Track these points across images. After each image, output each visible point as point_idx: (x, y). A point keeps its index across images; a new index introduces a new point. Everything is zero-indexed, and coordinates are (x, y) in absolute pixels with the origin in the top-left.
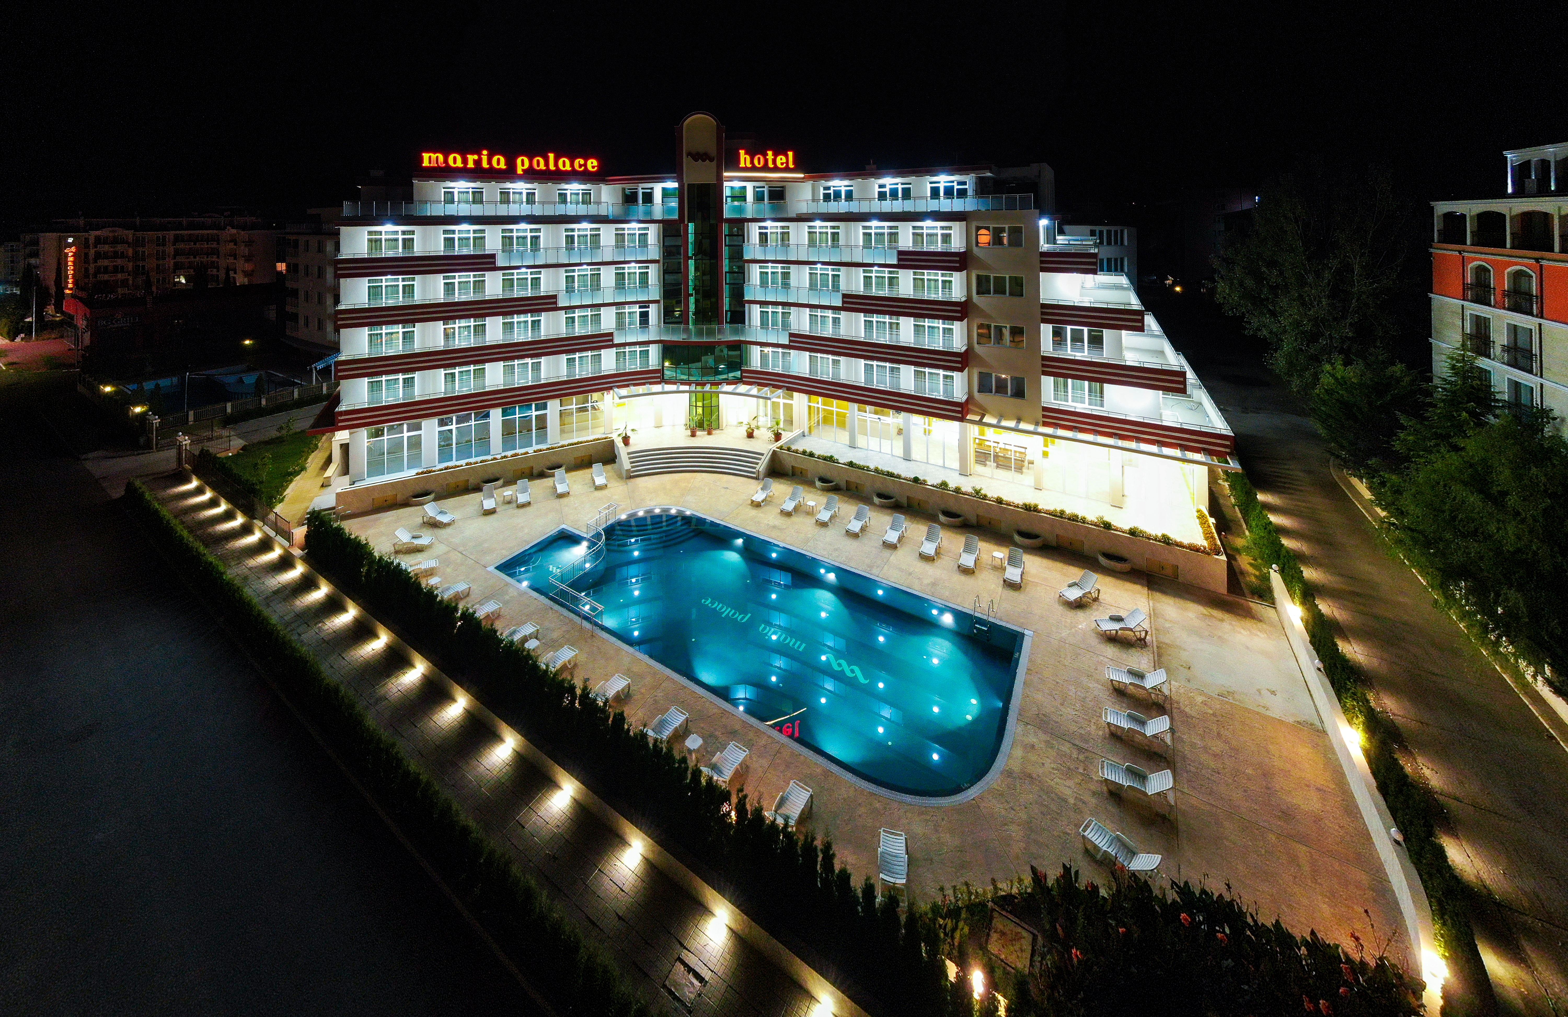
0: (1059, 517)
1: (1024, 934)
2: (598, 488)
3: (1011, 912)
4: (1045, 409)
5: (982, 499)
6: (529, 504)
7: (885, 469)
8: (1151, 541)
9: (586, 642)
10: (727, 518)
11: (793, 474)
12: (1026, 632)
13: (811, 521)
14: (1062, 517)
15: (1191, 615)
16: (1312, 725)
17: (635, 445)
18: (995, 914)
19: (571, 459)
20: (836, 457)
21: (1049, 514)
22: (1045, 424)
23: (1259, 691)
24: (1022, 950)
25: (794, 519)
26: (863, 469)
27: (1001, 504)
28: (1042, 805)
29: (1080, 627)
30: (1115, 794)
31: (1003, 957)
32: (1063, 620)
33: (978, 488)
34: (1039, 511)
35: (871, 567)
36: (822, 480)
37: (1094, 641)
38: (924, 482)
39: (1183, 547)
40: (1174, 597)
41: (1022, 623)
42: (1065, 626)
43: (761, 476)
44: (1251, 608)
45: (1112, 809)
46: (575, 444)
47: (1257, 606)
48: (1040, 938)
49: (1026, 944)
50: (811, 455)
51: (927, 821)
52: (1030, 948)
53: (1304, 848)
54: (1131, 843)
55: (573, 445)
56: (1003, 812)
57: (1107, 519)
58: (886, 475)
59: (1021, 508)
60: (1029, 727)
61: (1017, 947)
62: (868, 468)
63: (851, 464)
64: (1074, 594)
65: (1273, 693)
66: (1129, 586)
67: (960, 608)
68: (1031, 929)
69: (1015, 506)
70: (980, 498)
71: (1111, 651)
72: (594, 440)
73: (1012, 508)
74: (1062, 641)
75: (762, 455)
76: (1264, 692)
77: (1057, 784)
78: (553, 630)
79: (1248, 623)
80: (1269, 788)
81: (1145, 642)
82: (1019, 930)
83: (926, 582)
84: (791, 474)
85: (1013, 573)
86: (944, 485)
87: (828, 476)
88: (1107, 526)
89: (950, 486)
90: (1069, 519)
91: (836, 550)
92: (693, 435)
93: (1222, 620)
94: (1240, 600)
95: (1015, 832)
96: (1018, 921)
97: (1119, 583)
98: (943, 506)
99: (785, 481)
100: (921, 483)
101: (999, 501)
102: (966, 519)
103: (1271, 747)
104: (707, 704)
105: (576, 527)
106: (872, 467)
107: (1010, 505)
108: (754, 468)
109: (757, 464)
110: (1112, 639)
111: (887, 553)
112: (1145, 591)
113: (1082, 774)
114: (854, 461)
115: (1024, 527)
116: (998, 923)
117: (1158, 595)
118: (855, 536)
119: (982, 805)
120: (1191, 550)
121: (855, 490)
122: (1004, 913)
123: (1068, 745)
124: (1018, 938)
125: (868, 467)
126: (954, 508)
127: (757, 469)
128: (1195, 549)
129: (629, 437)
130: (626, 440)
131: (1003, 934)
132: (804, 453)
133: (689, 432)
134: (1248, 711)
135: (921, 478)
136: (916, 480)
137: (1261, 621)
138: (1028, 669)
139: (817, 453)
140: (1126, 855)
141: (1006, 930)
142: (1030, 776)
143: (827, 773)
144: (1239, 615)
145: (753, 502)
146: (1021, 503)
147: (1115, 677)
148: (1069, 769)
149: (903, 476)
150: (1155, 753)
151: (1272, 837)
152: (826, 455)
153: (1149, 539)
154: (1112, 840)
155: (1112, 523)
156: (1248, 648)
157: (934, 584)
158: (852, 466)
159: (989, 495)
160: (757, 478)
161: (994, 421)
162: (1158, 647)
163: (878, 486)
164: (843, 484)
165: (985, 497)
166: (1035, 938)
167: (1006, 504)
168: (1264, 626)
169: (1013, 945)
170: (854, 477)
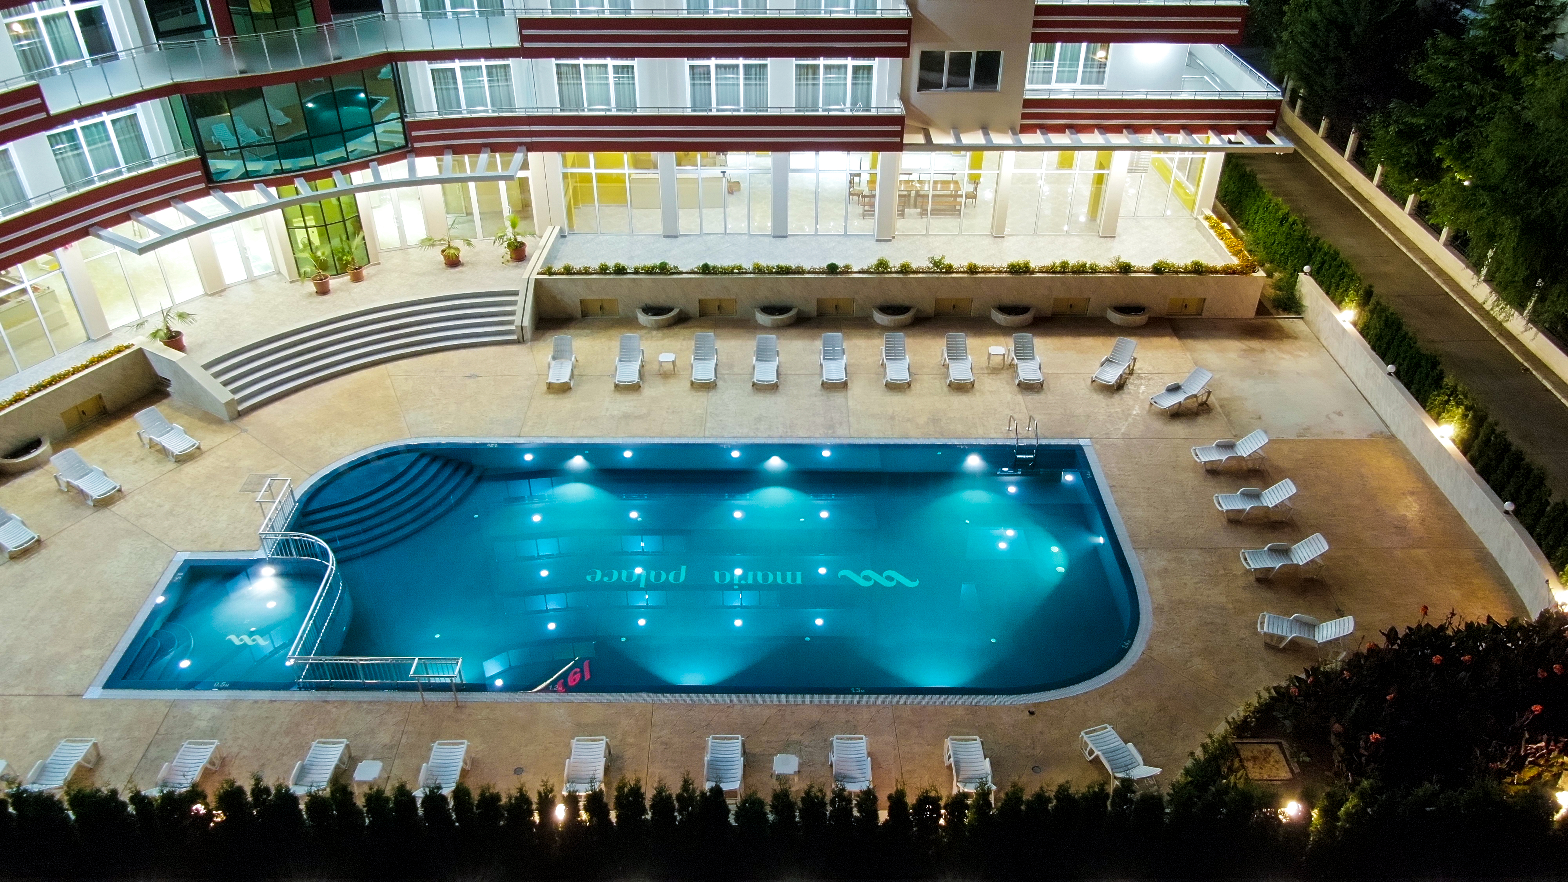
0: (1059, 272)
1: (1271, 747)
2: (183, 459)
3: (1251, 737)
4: (1028, 103)
5: (946, 273)
6: (37, 545)
7: (773, 263)
8: (1181, 275)
9: (457, 721)
10: (526, 429)
11: (585, 315)
12: (1081, 442)
13: (681, 386)
14: (1064, 272)
15: (1233, 355)
16: (1382, 433)
17: (202, 345)
18: (1239, 746)
19: (54, 420)
20: (671, 264)
21: (1046, 272)
22: (1025, 129)
23: (1327, 416)
24: (1277, 762)
25: (648, 391)
26: (732, 273)
27: (977, 273)
28: (1207, 624)
29: (1135, 412)
30: (1265, 579)
31: (1265, 777)
32: (1113, 411)
33: (937, 258)
34: (1033, 272)
35: (831, 427)
36: (651, 310)
37: (1158, 425)
38: (847, 270)
39: (1216, 272)
40: (1207, 339)
41: (1072, 432)
42: (1120, 419)
43: (528, 334)
44: (1279, 326)
45: (1269, 595)
46: (50, 384)
47: (1288, 322)
48: (1284, 743)
49: (1277, 754)
50: (620, 270)
51: (1113, 699)
52: (1282, 756)
53: (1423, 551)
54: (1307, 618)
55: (44, 387)
56: (1178, 650)
57: (1125, 259)
58: (777, 273)
59: (1006, 272)
60: (1150, 551)
61: (1272, 762)
62: (741, 271)
63: (706, 269)
64: (1111, 376)
65: (1340, 414)
66: (1157, 341)
67: (985, 442)
68: (1274, 741)
69: (996, 272)
70: (941, 272)
71: (1179, 429)
72: (92, 363)
73: (993, 275)
74: (1125, 437)
75: (516, 293)
76: (1334, 417)
77: (1208, 596)
78: (372, 732)
79: (1287, 345)
80: (1377, 510)
81: (1207, 405)
82: (1265, 747)
83: (922, 420)
84: (579, 315)
85: (1028, 371)
86: (882, 266)
87: (662, 300)
88: (1126, 269)
89: (891, 265)
90: (1074, 272)
91: (759, 419)
92: (323, 290)
93: (1263, 351)
94: (1268, 320)
95: (1198, 663)
96: (1259, 740)
97: (1145, 341)
98: (880, 301)
99: (578, 332)
100: (841, 273)
101: (972, 270)
102: (918, 311)
103: (1363, 470)
104: (748, 709)
105: (217, 547)
106: (748, 265)
107: (991, 272)
108: (511, 323)
109: (512, 313)
110: (1177, 414)
111: (837, 398)
112: (1175, 342)
113: (1225, 575)
114: (711, 263)
115: (1009, 299)
116: (1245, 753)
117: (1190, 342)
118: (772, 388)
119: (1155, 655)
120: (1227, 273)
121: (717, 312)
122: (1245, 741)
123: (1196, 552)
124: (1268, 753)
125: (740, 268)
126: (899, 297)
127: (518, 323)
128: (1229, 271)
129: (179, 334)
130: (173, 340)
131: (1255, 759)
132: (603, 270)
133: (311, 287)
134: (1328, 441)
135: (841, 264)
136: (832, 269)
137: (1296, 338)
138: (1111, 487)
139: (630, 264)
140: (1309, 631)
141: (1256, 753)
142: (1181, 602)
143: (973, 710)
144: (1276, 338)
145: (550, 386)
146: (1005, 265)
147: (1205, 457)
148: (1210, 575)
149: (807, 267)
150: (1276, 522)
151: (1398, 553)
152: (649, 263)
153: (1177, 272)
154: (1291, 624)
155: (1133, 264)
156: (1298, 374)
157: (935, 421)
158: (710, 273)
159: (956, 265)
160: (520, 341)
161: (949, 140)
162: (1221, 406)
163: (766, 295)
164: (693, 309)
165: (949, 270)
166: (1280, 745)
167: (983, 272)
168: (1301, 343)
169: (1268, 762)
170: (713, 290)
